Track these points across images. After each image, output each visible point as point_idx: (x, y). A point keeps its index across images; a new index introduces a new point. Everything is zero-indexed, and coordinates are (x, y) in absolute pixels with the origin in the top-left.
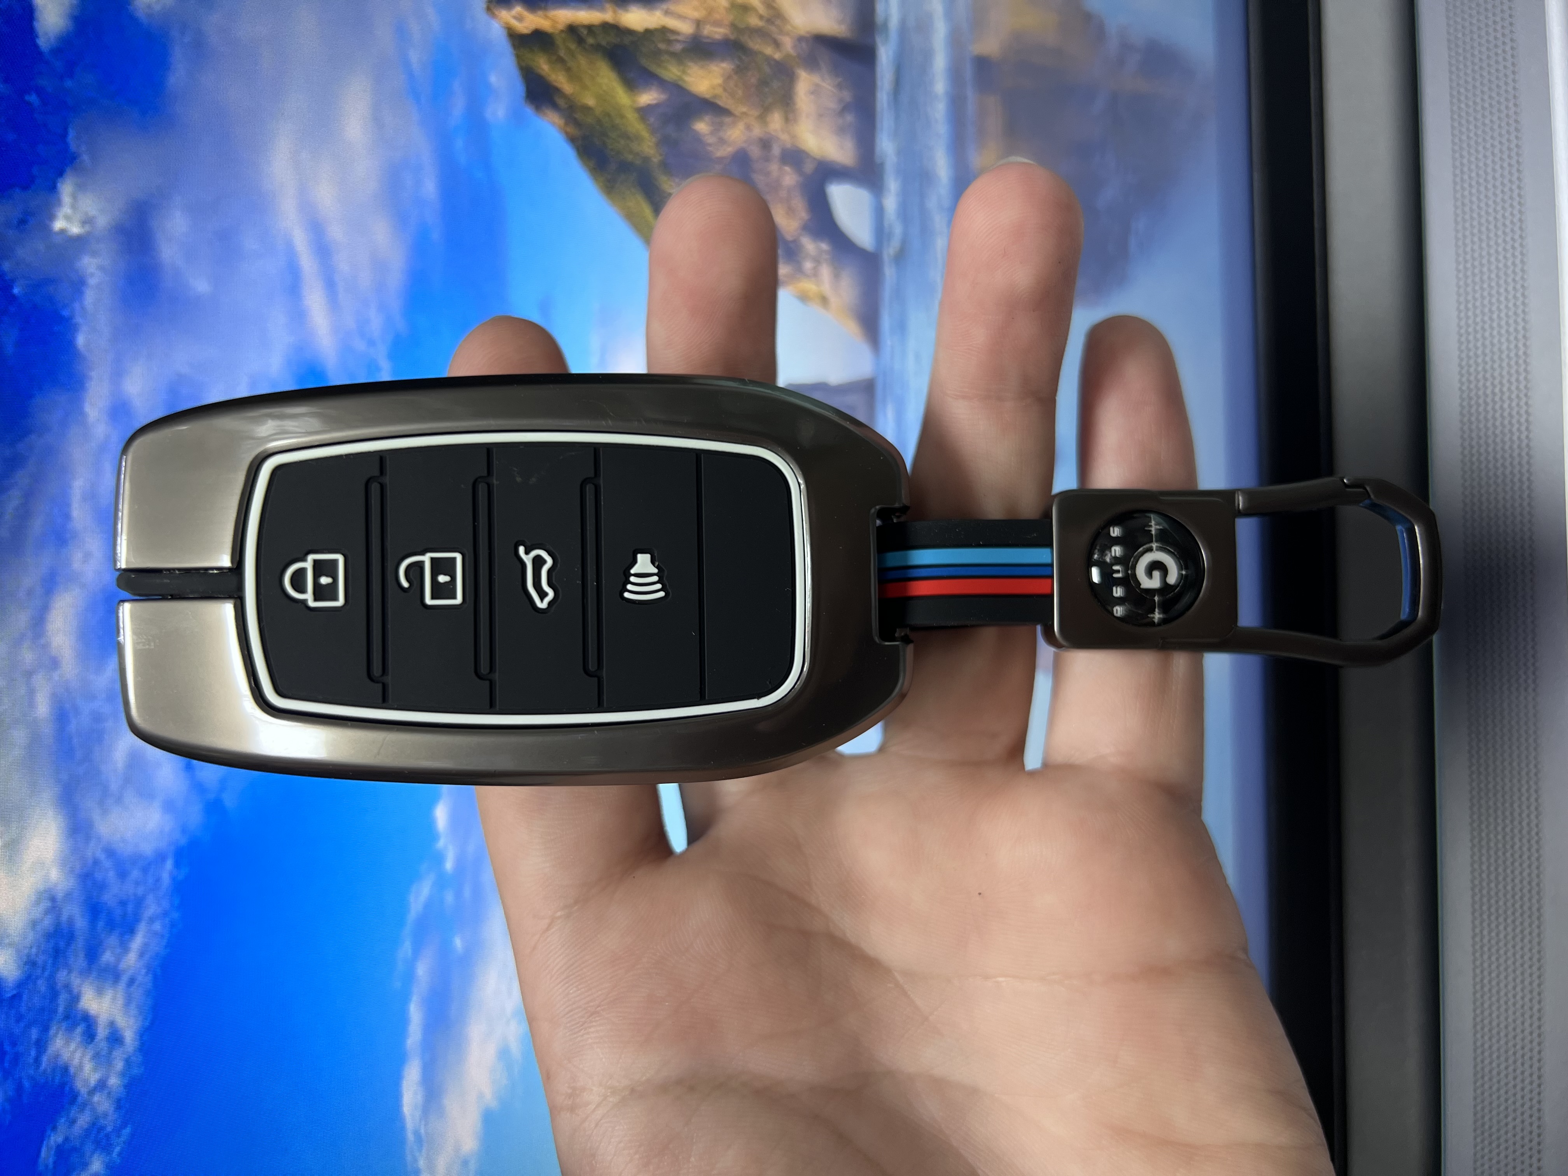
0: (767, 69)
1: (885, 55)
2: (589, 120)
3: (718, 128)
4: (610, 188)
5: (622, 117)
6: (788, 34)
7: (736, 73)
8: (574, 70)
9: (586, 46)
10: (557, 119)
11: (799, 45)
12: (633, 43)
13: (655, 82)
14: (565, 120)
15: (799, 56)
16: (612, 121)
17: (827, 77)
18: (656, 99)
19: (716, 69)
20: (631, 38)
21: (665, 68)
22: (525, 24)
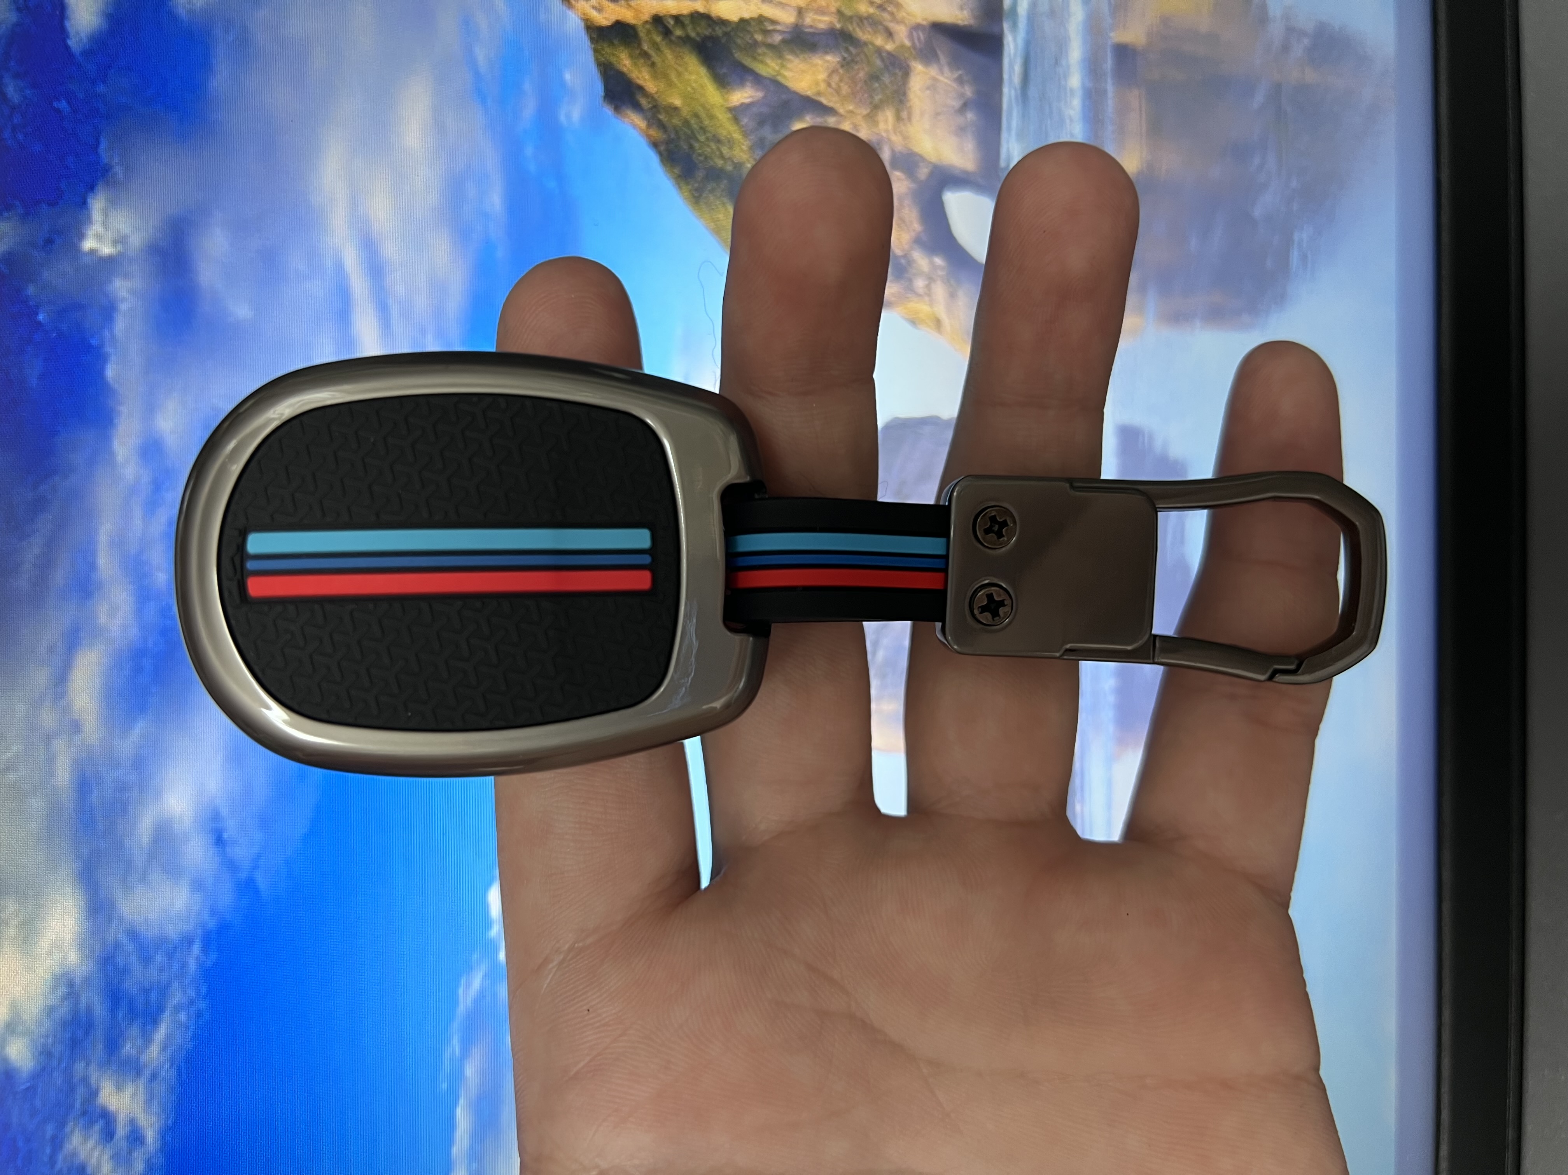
0: (878, 62)
2: (676, 121)
4: (697, 198)
5: (712, 117)
6: (902, 21)
7: (842, 66)
8: (659, 65)
9: (673, 38)
10: (639, 121)
11: (915, 34)
12: (726, 34)
13: (751, 78)
14: (649, 122)
15: (914, 46)
16: (701, 122)
17: (946, 70)
18: (751, 97)
19: (820, 62)
20: (724, 29)
21: (762, 62)
22: (605, 15)
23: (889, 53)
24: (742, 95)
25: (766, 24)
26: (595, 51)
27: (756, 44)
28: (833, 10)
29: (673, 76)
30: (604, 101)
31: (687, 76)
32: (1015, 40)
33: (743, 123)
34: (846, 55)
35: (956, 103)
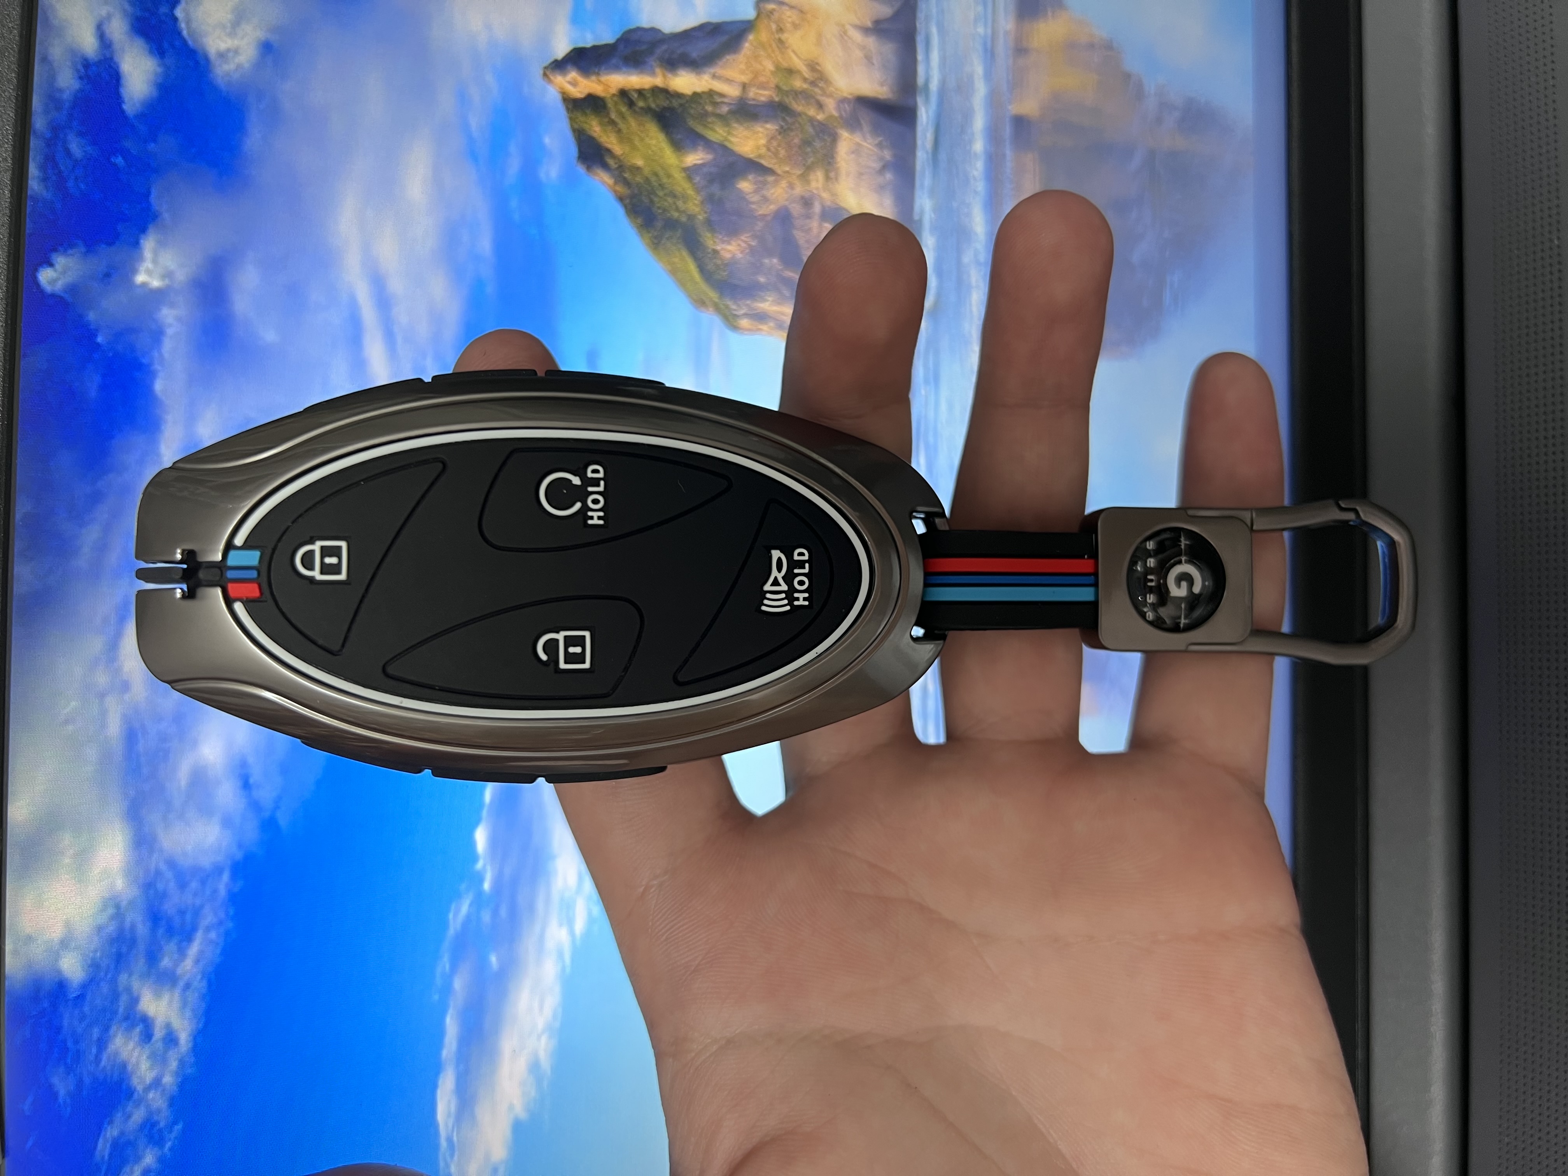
0: (811, 130)
1: (925, 115)
2: (638, 179)
3: (760, 187)
4: (656, 245)
5: (669, 176)
6: (830, 96)
7: (780, 133)
8: (625, 132)
10: (607, 178)
12: (681, 105)
13: (702, 143)
14: (615, 180)
15: (841, 117)
16: (660, 180)
17: (868, 136)
18: (702, 159)
19: (760, 129)
20: (679, 101)
21: (712, 129)
22: (578, 89)
23: (820, 122)
24: (694, 158)
25: (715, 97)
26: (571, 119)
27: (706, 114)
28: (773, 85)
29: (637, 142)
30: (577, 162)
31: (647, 140)
32: (927, 112)
33: (695, 181)
34: (783, 124)
35: (877, 165)
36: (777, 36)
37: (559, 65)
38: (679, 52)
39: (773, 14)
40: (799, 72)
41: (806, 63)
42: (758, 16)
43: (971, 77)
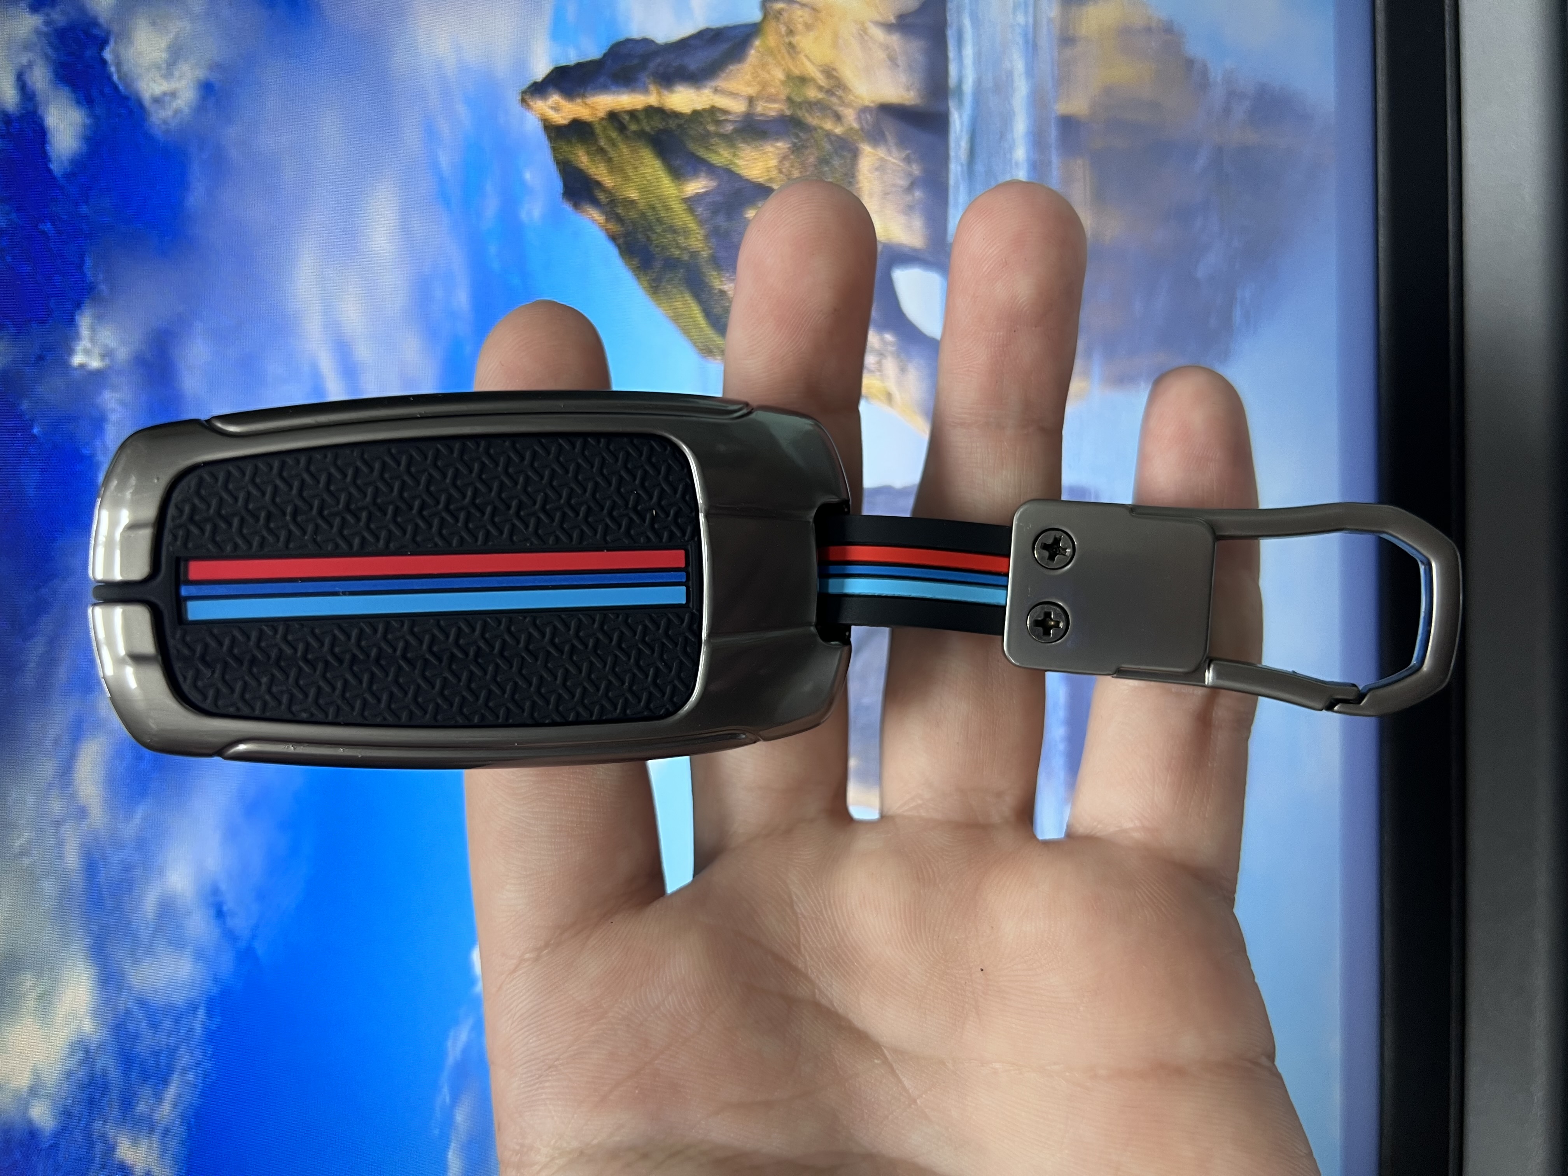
2: (633, 214)
4: (655, 288)
5: (668, 208)
6: (849, 105)
7: (793, 152)
8: (616, 160)
9: (628, 133)
10: (597, 215)
11: (863, 116)
12: (679, 126)
13: (704, 169)
14: (606, 216)
15: (862, 129)
16: (657, 214)
17: (894, 150)
18: (705, 187)
19: (769, 148)
20: (677, 121)
21: (715, 152)
22: (563, 114)
23: (837, 136)
24: (696, 186)
25: (718, 114)
26: (554, 150)
27: (707, 135)
28: (783, 97)
29: (630, 172)
30: (564, 198)
31: (642, 170)
32: (961, 117)
33: (698, 213)
34: (796, 141)
35: (903, 182)
36: (787, 40)
37: (538, 89)
38: (675, 64)
39: (781, 14)
40: (813, 80)
41: (821, 69)
42: (765, 17)
43: (1010, 74)
